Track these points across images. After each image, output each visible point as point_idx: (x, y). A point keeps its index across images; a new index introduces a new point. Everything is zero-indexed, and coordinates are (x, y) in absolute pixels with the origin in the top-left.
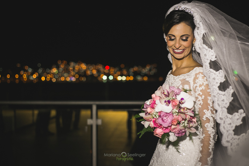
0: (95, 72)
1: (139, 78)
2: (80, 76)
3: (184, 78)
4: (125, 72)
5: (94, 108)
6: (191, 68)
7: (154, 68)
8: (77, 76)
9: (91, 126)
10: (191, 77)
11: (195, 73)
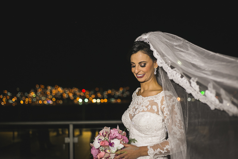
0: (71, 95)
1: (113, 100)
2: (57, 99)
3: (153, 99)
4: (99, 95)
5: (71, 127)
6: (159, 91)
7: (126, 91)
8: (54, 99)
9: (68, 144)
10: (159, 99)
11: (162, 96)
